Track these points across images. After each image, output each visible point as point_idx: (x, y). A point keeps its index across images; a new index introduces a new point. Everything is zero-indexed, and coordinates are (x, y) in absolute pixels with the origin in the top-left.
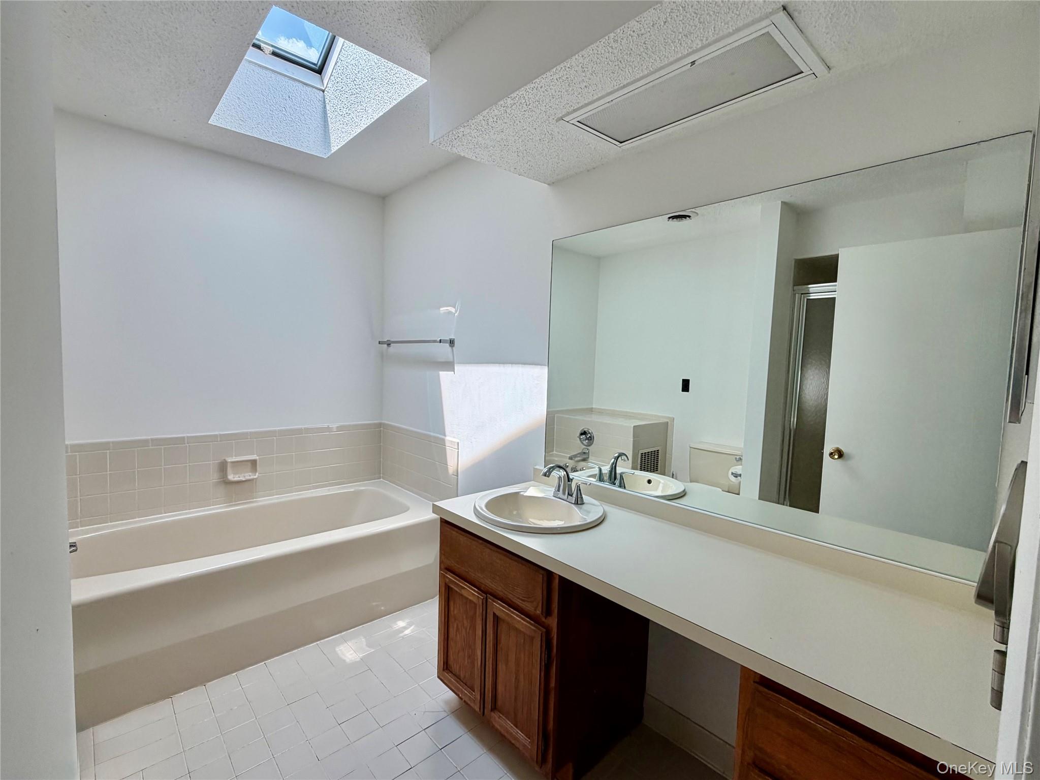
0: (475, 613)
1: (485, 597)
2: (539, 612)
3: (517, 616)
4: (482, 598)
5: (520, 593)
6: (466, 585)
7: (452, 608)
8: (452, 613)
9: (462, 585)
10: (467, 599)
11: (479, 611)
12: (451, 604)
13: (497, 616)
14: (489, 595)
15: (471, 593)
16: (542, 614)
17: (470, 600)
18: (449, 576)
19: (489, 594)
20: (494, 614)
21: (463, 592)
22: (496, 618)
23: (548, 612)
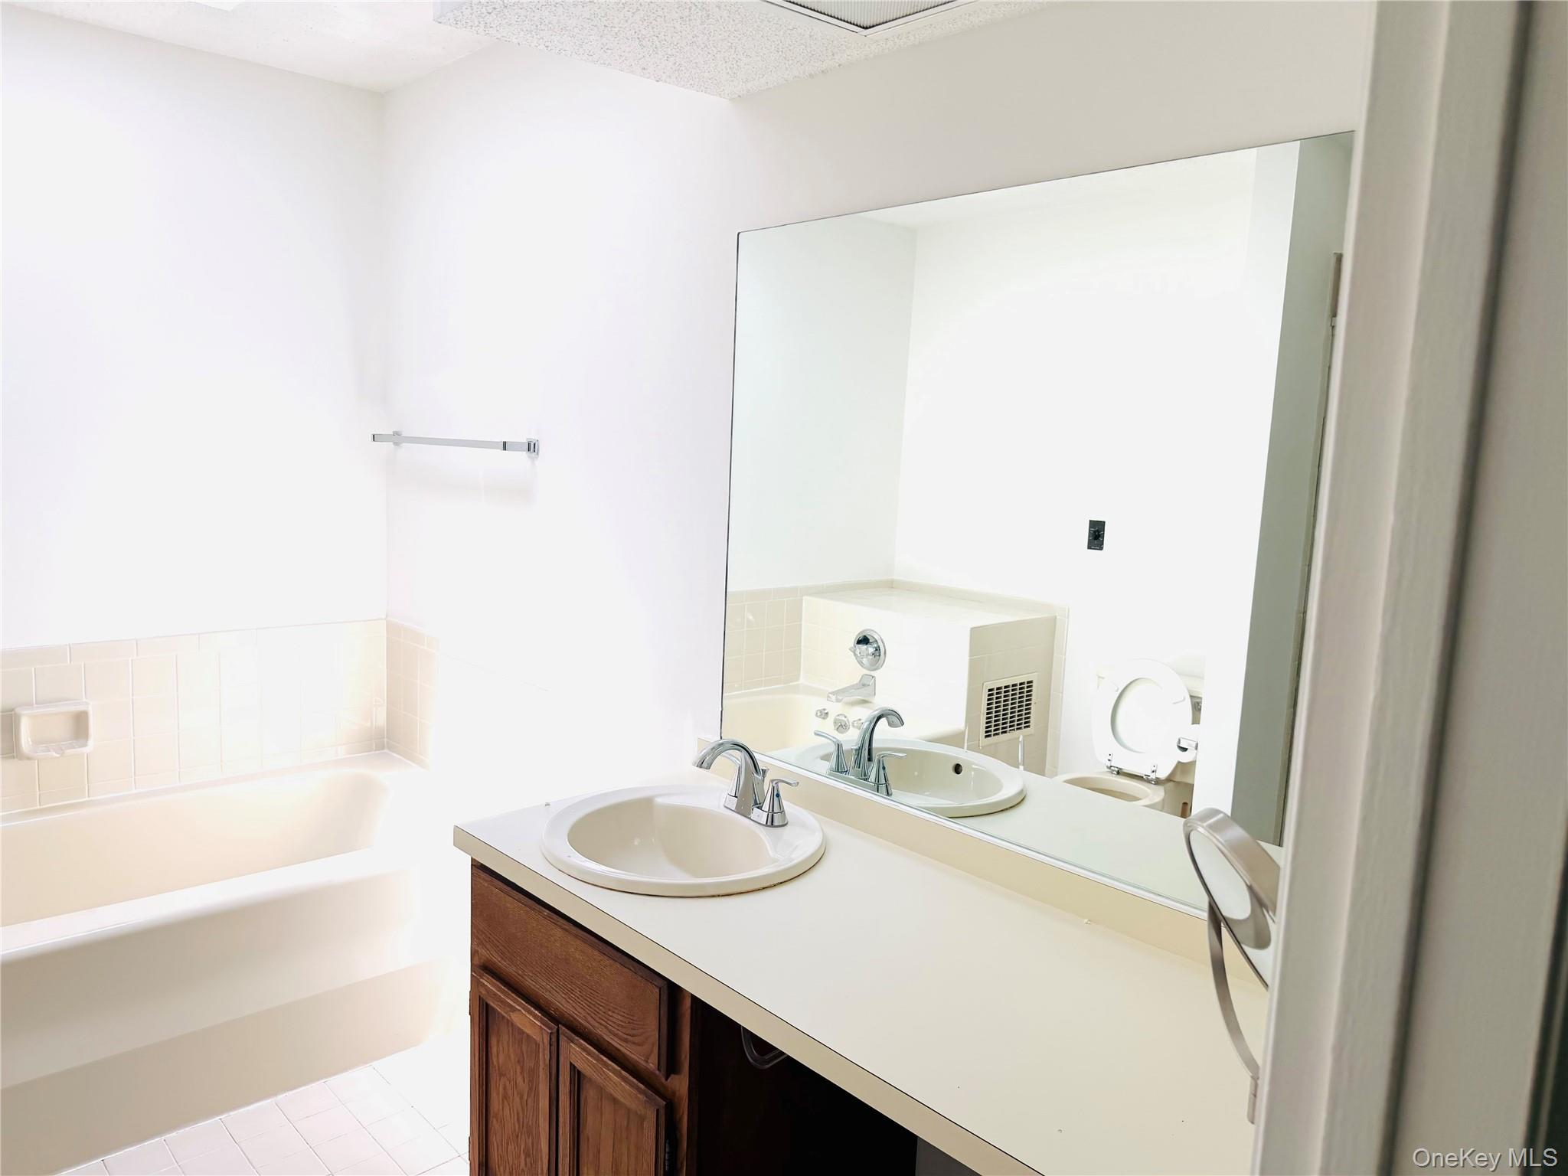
0: (537, 1062)
1: (555, 1030)
2: (652, 1065)
3: (614, 1071)
4: (549, 1031)
5: (619, 1025)
6: (520, 1004)
7: (494, 1050)
8: (494, 1060)
9: (511, 1003)
10: (521, 1032)
11: (544, 1056)
12: (493, 1041)
13: (579, 1072)
14: (563, 1028)
15: (527, 1020)
16: (659, 1069)
17: (528, 1035)
18: (488, 983)
19: (564, 1025)
20: (572, 1067)
21: (515, 1018)
22: (577, 1076)
23: (671, 1066)
